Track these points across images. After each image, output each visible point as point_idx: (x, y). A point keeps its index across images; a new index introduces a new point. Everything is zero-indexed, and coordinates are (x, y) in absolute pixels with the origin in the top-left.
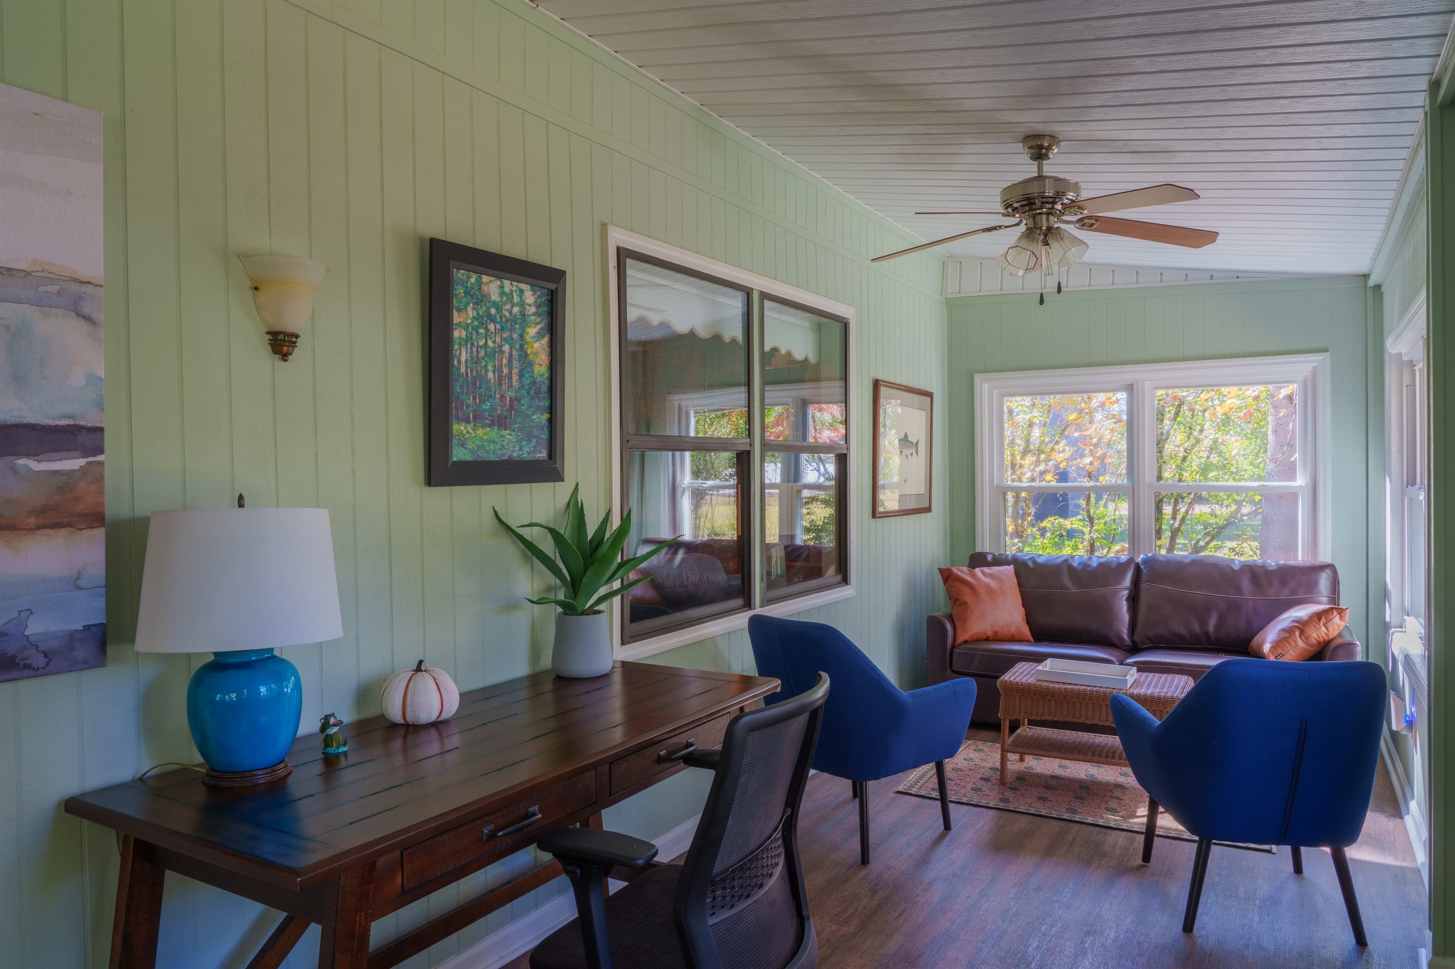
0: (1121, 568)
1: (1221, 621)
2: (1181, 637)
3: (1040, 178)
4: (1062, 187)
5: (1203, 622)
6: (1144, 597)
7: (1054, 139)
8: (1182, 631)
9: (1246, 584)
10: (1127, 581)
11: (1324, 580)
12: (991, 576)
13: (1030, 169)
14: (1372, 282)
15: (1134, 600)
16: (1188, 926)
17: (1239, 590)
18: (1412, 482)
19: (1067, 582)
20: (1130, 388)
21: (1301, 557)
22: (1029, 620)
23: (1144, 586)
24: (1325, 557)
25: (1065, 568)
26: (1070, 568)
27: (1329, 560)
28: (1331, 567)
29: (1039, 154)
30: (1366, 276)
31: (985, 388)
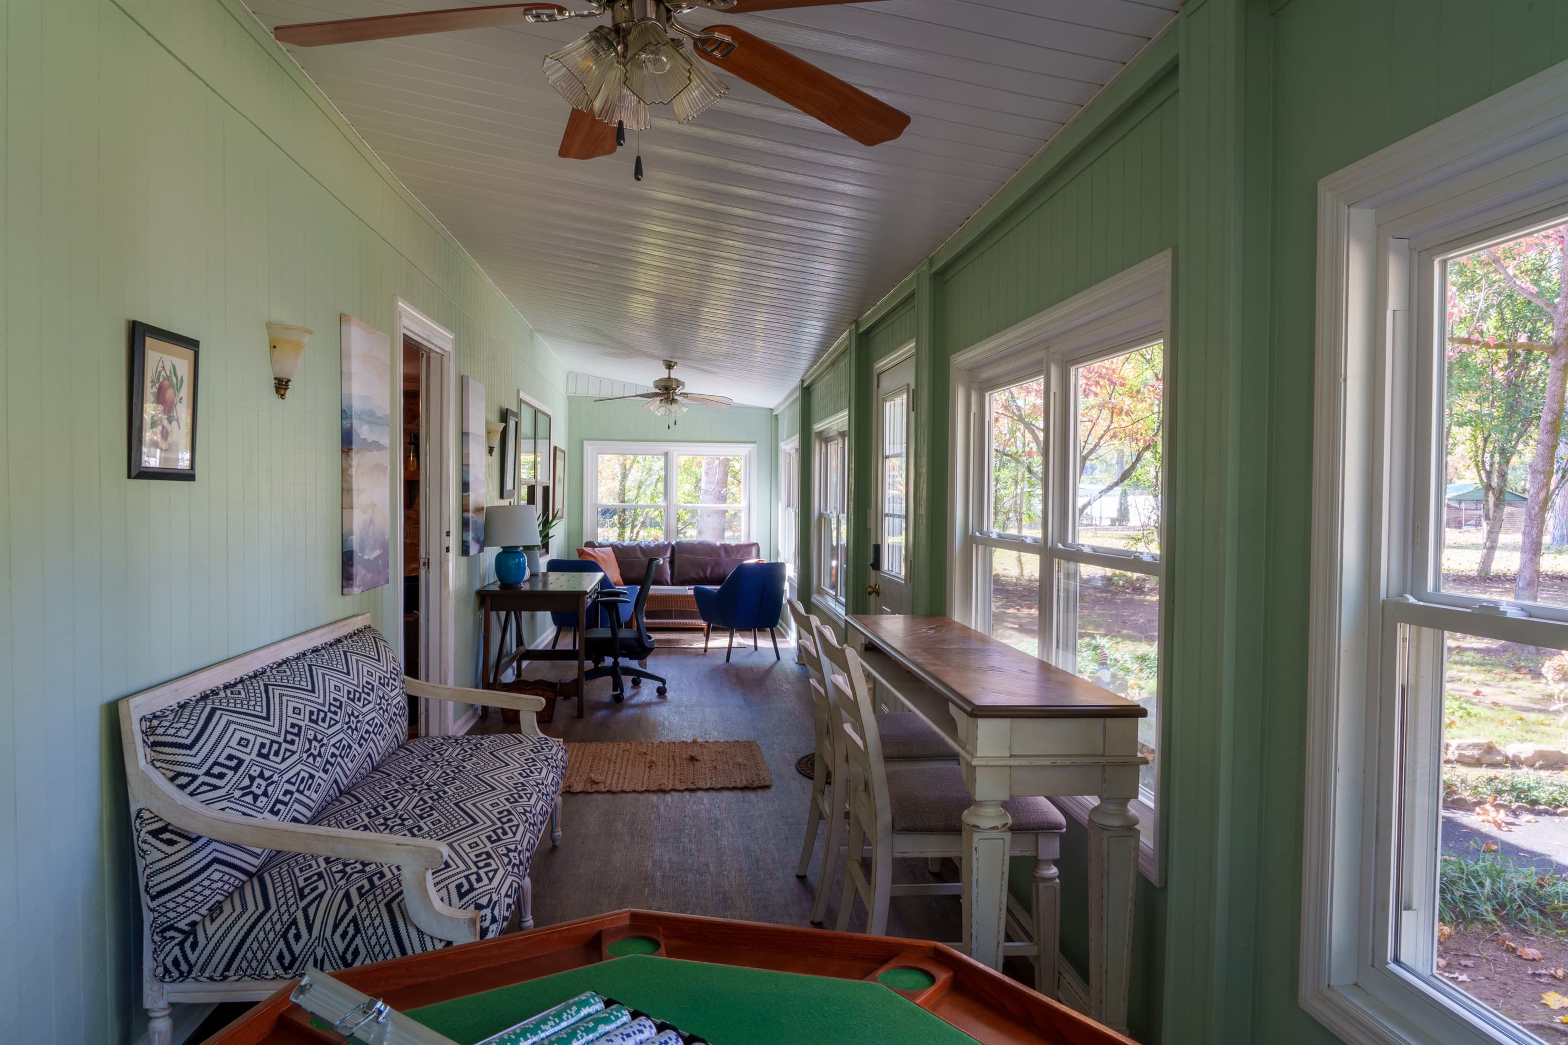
0: (665, 547)
1: (712, 570)
2: (695, 579)
3: (669, 378)
4: (679, 383)
5: (705, 573)
6: (677, 562)
7: (676, 363)
8: (696, 577)
9: (722, 553)
10: (668, 554)
11: (754, 550)
12: (603, 552)
13: (664, 374)
14: (775, 413)
15: (672, 563)
16: (728, 660)
17: (720, 556)
18: (789, 505)
19: (640, 555)
20: (666, 454)
21: (743, 541)
22: (621, 575)
23: (676, 555)
24: (753, 540)
25: (638, 548)
26: (640, 547)
27: (755, 541)
28: (757, 544)
29: (669, 366)
30: (772, 410)
31: (588, 447)
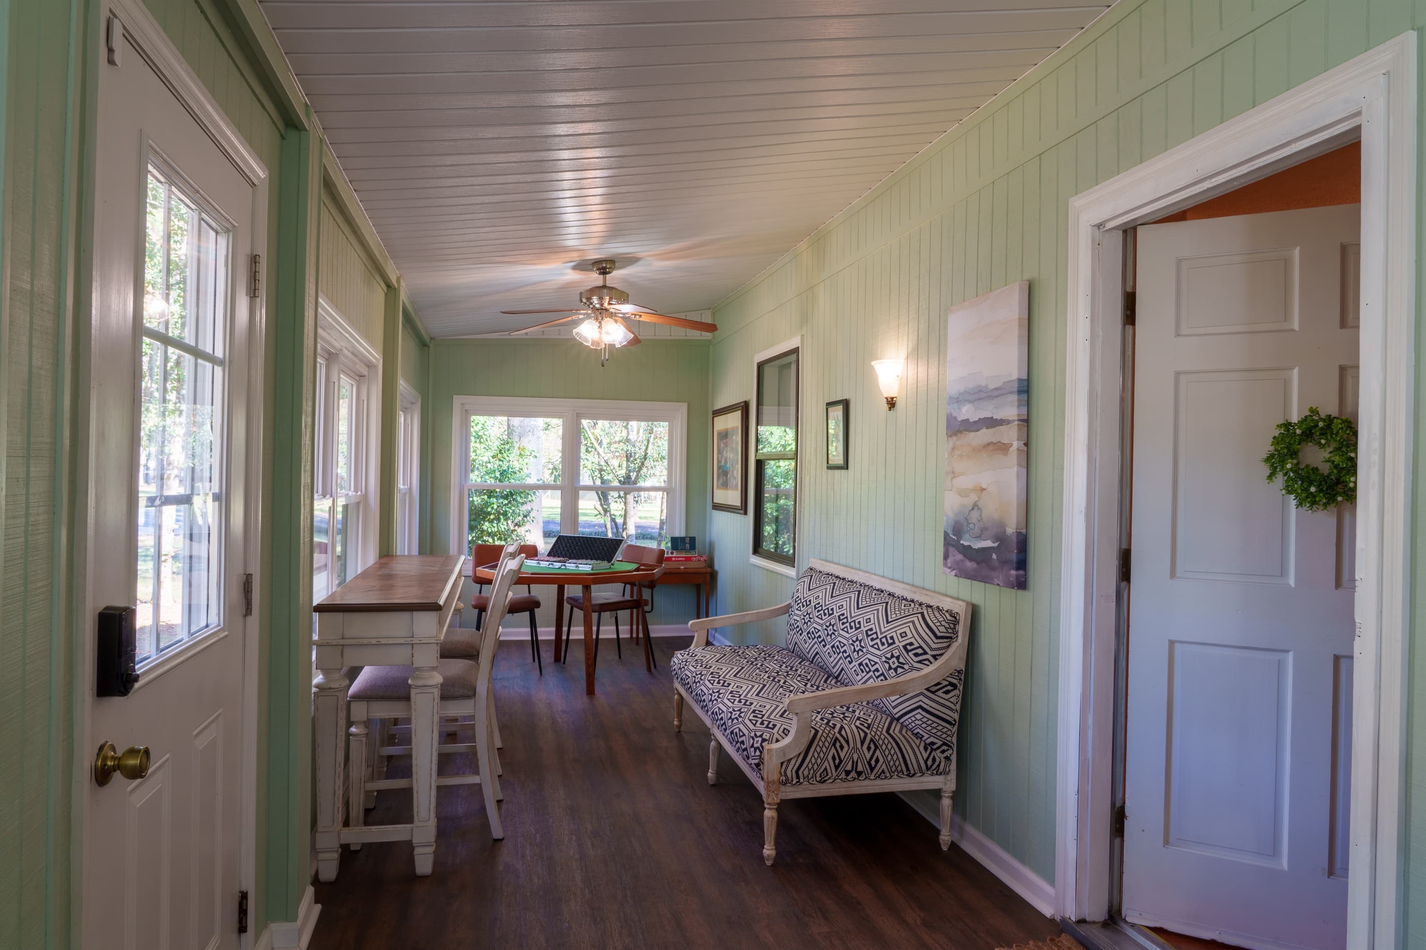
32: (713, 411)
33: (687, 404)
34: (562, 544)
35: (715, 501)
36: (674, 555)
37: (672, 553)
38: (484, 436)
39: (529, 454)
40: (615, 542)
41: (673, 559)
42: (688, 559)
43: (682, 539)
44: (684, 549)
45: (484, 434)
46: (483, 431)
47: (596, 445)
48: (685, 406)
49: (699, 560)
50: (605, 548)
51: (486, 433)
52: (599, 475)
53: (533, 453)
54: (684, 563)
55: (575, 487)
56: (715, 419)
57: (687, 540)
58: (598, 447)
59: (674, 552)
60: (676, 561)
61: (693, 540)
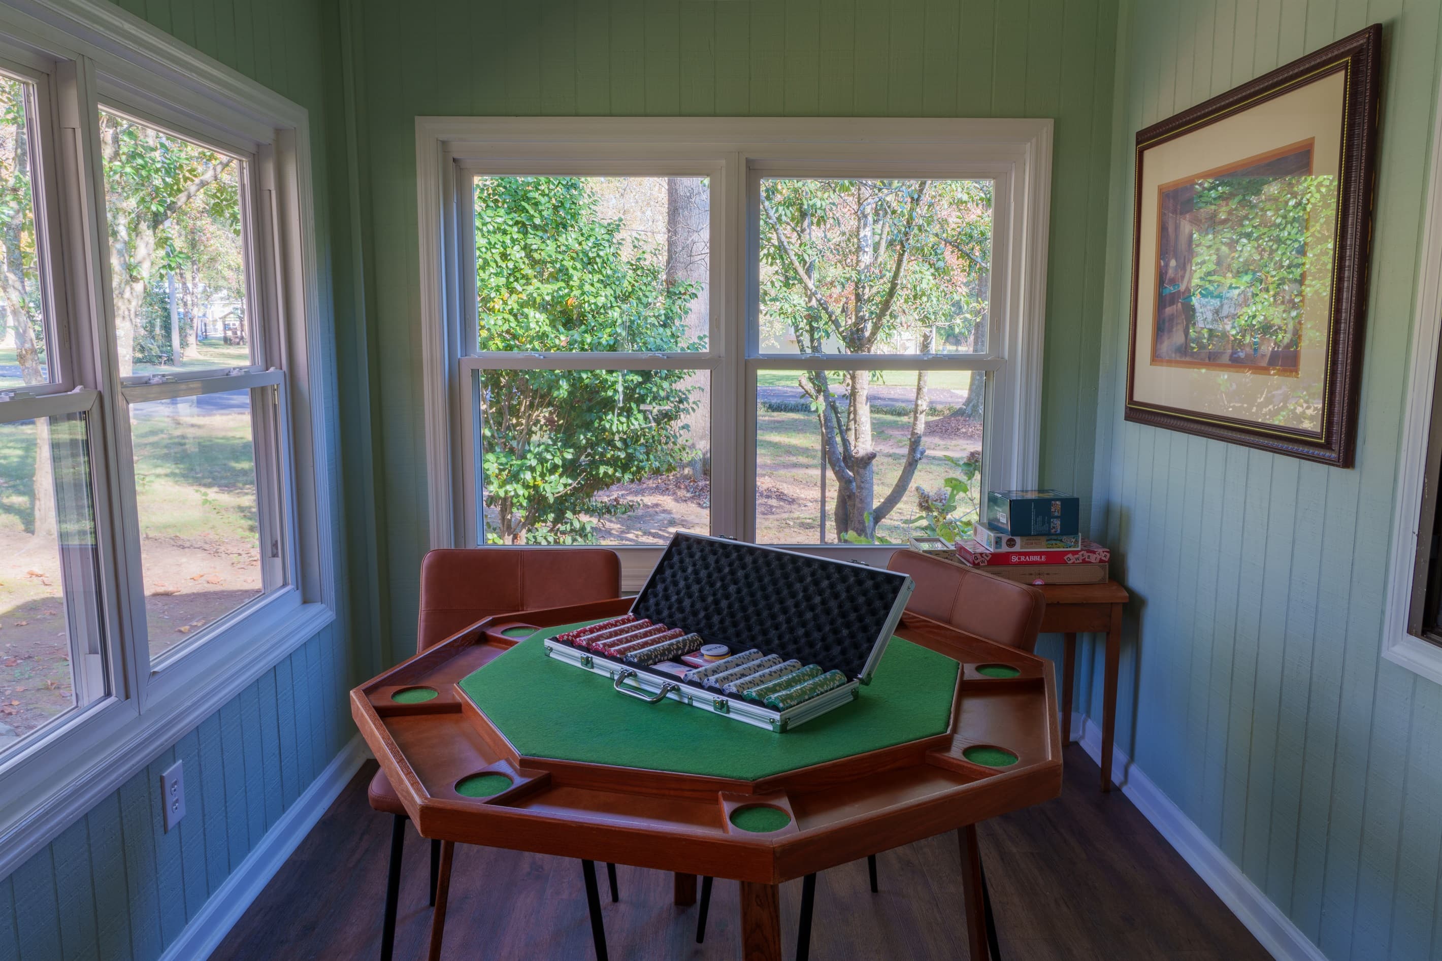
32: (1139, 134)
33: (1052, 121)
34: (684, 570)
35: (1137, 398)
36: (1017, 548)
37: (1011, 543)
38: (598, 260)
39: (683, 291)
40: (869, 583)
41: (1015, 559)
42: (1056, 559)
43: (1042, 506)
44: (1048, 535)
45: (598, 255)
46: (595, 250)
47: (801, 271)
48: (1046, 128)
49: (1084, 561)
50: (833, 604)
51: (601, 253)
52: (808, 328)
53: (690, 289)
54: (1044, 569)
55: (746, 362)
56: (1148, 154)
57: (1056, 508)
58: (805, 277)
59: (1018, 540)
60: (1020, 563)
61: (1071, 506)
